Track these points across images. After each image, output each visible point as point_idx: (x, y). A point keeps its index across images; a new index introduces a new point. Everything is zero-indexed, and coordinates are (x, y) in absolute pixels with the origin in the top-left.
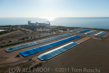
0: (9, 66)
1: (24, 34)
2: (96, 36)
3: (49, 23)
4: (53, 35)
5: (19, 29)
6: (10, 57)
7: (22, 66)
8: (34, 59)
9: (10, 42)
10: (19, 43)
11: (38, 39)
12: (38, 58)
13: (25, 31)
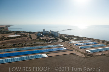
3: (58, 31)
9: (3, 46)
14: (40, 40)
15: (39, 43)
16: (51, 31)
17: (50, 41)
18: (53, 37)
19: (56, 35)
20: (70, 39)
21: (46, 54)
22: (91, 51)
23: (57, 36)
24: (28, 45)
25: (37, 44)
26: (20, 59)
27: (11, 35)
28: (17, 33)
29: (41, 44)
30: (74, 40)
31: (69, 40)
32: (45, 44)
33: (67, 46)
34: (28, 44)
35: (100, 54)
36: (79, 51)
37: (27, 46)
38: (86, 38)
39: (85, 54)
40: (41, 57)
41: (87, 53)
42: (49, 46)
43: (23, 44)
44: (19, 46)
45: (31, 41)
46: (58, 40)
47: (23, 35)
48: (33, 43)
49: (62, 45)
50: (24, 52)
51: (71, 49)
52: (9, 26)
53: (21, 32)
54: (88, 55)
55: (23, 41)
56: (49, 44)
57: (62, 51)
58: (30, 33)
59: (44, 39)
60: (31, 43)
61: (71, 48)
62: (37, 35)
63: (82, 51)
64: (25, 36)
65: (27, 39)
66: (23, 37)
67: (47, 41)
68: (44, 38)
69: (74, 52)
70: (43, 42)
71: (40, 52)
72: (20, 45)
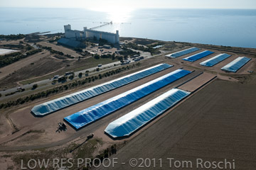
0: (51, 152)
1: (61, 63)
2: (226, 71)
3: (117, 31)
4: (128, 68)
5: (46, 48)
6: (46, 131)
7: (76, 151)
8: (98, 134)
9: (35, 87)
10: (57, 91)
11: (96, 78)
12: (105, 133)
13: (61, 54)
19: (114, 41)
35: (246, 72)
46: (139, 53)
56: (138, 65)
70: (118, 64)
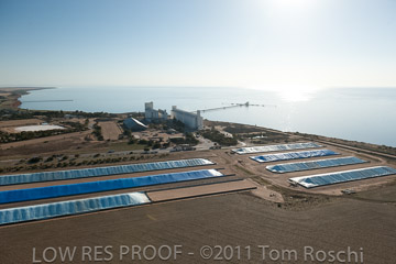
3: (198, 112)
14: (132, 142)
15: (124, 153)
16: (174, 110)
17: (166, 146)
18: (180, 131)
19: (193, 125)
20: (242, 140)
21: (145, 193)
22: (308, 181)
23: (196, 129)
24: (84, 163)
25: (117, 157)
26: (47, 210)
27: (27, 125)
28: (50, 116)
29: (133, 158)
30: (255, 142)
31: (235, 143)
32: (148, 157)
33: (228, 162)
34: (87, 156)
35: (338, 192)
36: (267, 182)
37: (79, 164)
38: (301, 135)
39: (285, 192)
40: (124, 202)
41: (292, 188)
42: (160, 164)
43: (65, 158)
44: (50, 163)
45: (100, 146)
46: (197, 142)
47: (73, 124)
48: (104, 155)
49: (207, 162)
50: (66, 187)
51: (240, 174)
52: (24, 92)
53: (68, 113)
54: (295, 197)
55: (67, 145)
56: (163, 157)
57: (205, 182)
58: (100, 116)
59: (146, 139)
60: (97, 156)
61: (239, 170)
62: (124, 126)
63: (276, 181)
64: (79, 128)
65: (86, 139)
66: (70, 132)
67: (157, 146)
68: (149, 135)
69: (246, 184)
70: (139, 151)
71: (124, 186)
72: (55, 161)
